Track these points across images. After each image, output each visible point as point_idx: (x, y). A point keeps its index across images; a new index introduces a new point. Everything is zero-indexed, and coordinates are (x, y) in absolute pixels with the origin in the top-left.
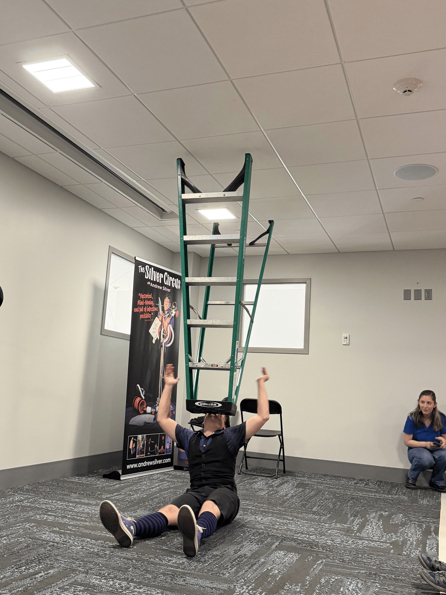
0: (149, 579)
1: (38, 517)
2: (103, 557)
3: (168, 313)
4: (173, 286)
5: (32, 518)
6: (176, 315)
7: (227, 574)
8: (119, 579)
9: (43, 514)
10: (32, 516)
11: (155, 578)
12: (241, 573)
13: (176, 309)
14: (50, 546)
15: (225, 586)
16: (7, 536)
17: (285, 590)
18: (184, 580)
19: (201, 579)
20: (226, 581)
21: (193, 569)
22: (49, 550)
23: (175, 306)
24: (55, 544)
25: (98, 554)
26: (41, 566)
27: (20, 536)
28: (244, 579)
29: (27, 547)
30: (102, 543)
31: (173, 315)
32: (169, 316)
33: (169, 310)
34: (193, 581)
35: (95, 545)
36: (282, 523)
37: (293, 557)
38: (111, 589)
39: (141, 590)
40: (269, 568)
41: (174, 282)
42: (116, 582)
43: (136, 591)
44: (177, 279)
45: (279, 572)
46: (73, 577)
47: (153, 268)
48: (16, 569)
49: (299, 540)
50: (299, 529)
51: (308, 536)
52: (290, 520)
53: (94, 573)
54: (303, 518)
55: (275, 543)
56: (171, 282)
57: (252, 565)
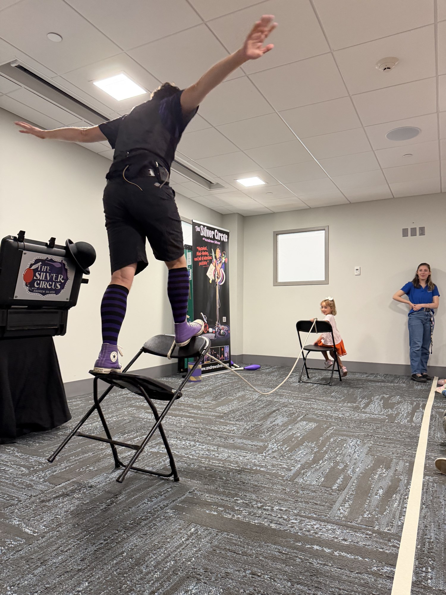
0: (210, 440)
1: (138, 403)
2: (179, 427)
3: (220, 260)
4: (222, 240)
5: (134, 404)
6: (226, 261)
7: (264, 437)
8: (189, 440)
9: (141, 402)
10: (133, 403)
11: (214, 439)
12: (273, 436)
13: (225, 257)
14: (144, 421)
15: (261, 444)
16: (117, 416)
17: (304, 446)
18: (234, 441)
19: (245, 439)
20: (262, 441)
21: (240, 433)
22: (144, 424)
23: (225, 255)
24: (148, 420)
25: (176, 426)
26: (138, 434)
27: (125, 416)
28: (275, 439)
29: (130, 422)
30: (179, 419)
31: (223, 261)
32: (220, 262)
33: (220, 258)
34: (239, 441)
35: (174, 420)
36: (307, 404)
37: (312, 425)
38: (183, 446)
39: (203, 447)
40: (294, 432)
41: (223, 237)
42: (187, 443)
43: (200, 448)
44: (225, 234)
45: (301, 435)
46: (158, 440)
47: (206, 227)
48: (122, 435)
49: (318, 414)
50: (319, 407)
51: (325, 412)
52: (313, 402)
53: (172, 437)
54: (323, 401)
55: (300, 416)
56: (220, 237)
57: (282, 431)
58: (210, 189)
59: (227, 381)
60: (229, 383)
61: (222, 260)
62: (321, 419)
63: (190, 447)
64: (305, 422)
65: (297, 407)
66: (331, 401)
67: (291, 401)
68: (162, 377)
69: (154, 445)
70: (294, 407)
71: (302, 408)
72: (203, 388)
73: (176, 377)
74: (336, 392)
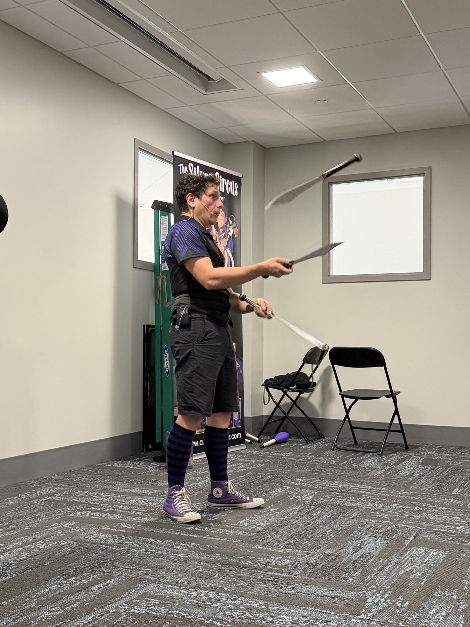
0: (245, 587)
1: (79, 513)
2: (175, 562)
3: (224, 231)
4: (228, 193)
5: (71, 515)
6: (235, 235)
7: (351, 580)
8: (204, 589)
9: (85, 509)
10: (70, 513)
11: (253, 585)
12: (369, 578)
13: (234, 226)
14: (103, 550)
15: (351, 595)
16: (43, 539)
17: (437, 597)
18: (293, 588)
19: (316, 585)
20: (350, 588)
21: (301, 573)
22: (103, 555)
23: (233, 222)
24: (110, 548)
25: (168, 558)
26: (96, 576)
27: (60, 538)
28: (375, 585)
29: (73, 551)
30: (171, 543)
31: (230, 234)
32: (225, 236)
33: (225, 227)
34: (304, 589)
35: (162, 546)
36: (413, 511)
37: (437, 555)
38: (196, 602)
39: (237, 602)
40: (408, 570)
41: (229, 186)
42: (201, 593)
43: (230, 604)
44: (233, 182)
45: (423, 574)
46: (141, 588)
47: (198, 167)
48: (64, 580)
49: (441, 532)
50: (438, 518)
51: (452, 527)
52: (423, 507)
53: (168, 583)
54: (442, 505)
55: (408, 537)
56: (225, 186)
57: (383, 567)
58: (206, 91)
59: (243, 468)
60: (247, 471)
61: (229, 231)
62: (450, 542)
63: (209, 603)
64: (421, 549)
65: (395, 517)
66: (457, 506)
67: (380, 507)
68: (113, 460)
69: (136, 599)
70: (390, 517)
71: (405, 519)
72: (200, 481)
73: (141, 460)
74: (460, 488)
